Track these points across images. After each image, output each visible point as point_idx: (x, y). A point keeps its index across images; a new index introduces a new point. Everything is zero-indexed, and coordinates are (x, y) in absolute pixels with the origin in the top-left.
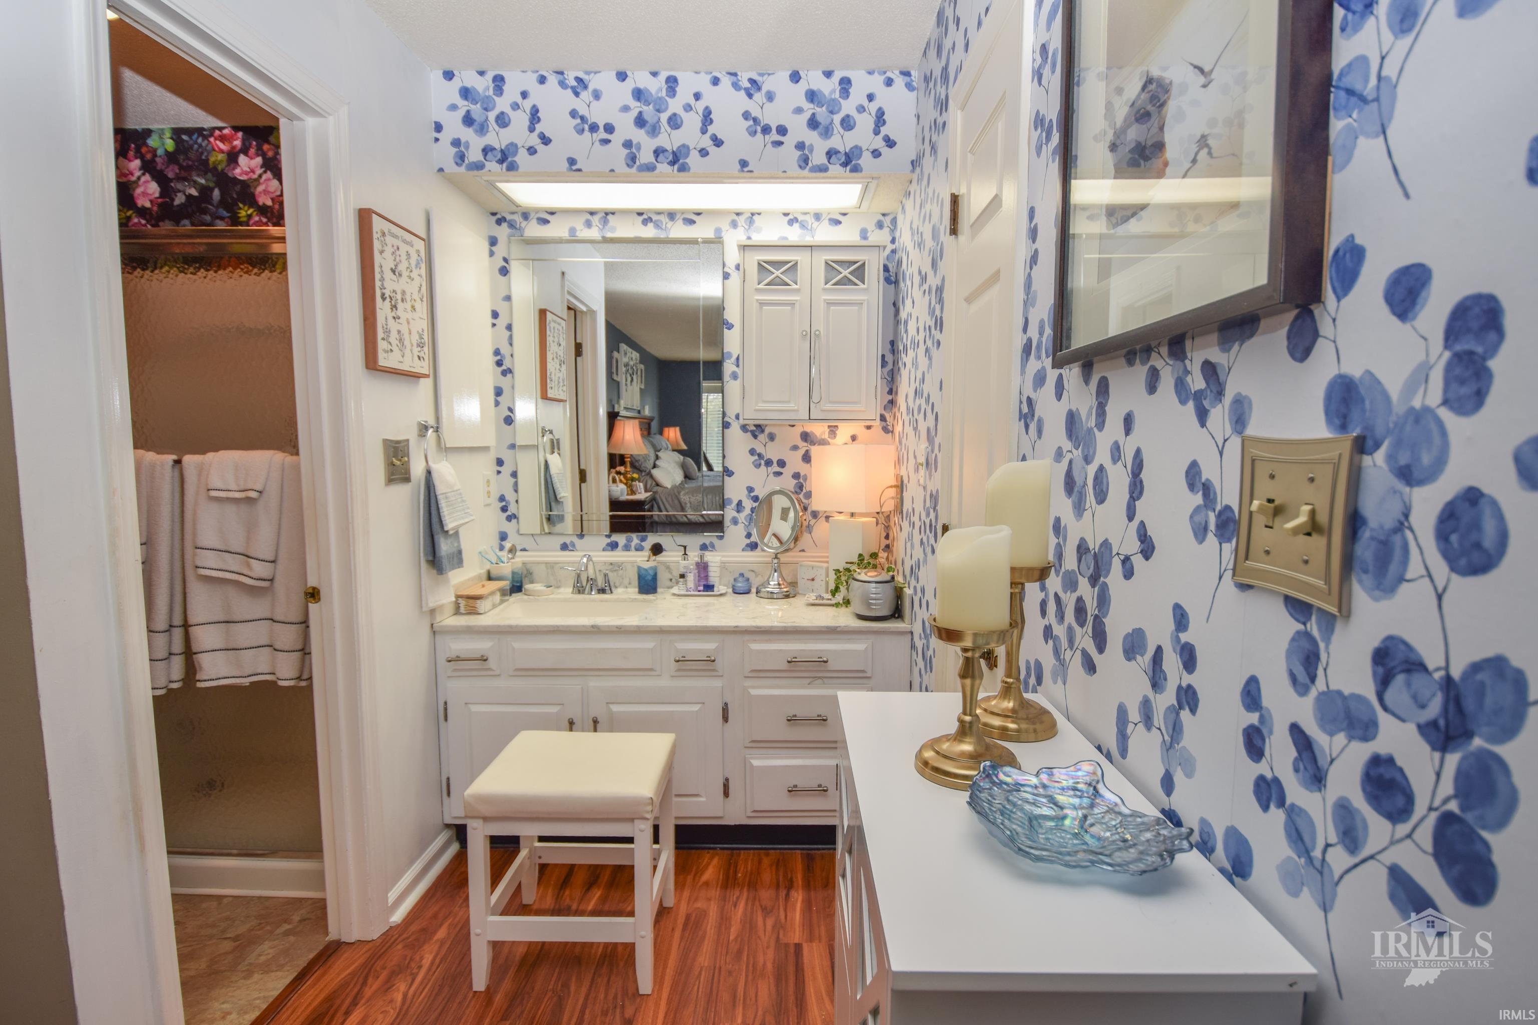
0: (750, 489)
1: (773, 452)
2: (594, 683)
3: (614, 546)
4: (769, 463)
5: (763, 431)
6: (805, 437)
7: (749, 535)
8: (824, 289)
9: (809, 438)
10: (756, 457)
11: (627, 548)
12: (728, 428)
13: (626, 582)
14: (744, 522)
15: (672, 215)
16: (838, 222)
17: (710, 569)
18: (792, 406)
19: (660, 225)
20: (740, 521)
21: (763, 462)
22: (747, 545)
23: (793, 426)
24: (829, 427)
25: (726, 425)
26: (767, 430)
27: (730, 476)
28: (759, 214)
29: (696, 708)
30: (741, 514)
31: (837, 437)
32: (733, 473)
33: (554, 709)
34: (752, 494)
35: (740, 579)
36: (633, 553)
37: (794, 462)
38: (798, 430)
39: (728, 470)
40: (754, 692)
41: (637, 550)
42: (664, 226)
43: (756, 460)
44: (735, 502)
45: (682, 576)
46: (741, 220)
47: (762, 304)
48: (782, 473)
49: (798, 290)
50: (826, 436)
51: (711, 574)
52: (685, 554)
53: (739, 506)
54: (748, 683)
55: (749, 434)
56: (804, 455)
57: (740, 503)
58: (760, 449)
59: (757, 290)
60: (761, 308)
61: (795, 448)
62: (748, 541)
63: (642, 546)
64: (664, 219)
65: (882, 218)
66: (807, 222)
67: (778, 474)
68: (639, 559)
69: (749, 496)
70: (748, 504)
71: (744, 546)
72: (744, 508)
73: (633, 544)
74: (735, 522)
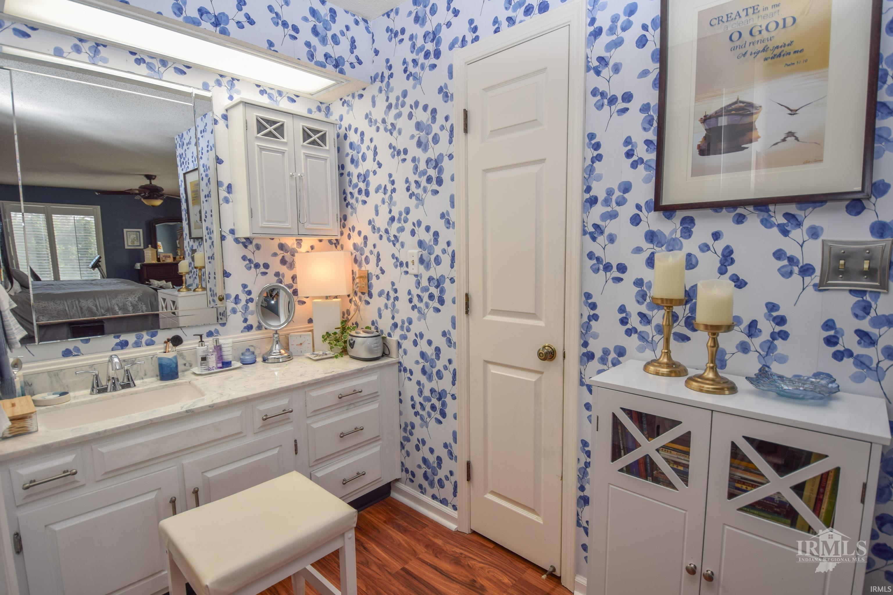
0: (245, 286)
1: (259, 258)
2: (187, 460)
3: (124, 345)
4: (257, 266)
5: (251, 243)
6: (282, 247)
7: (245, 320)
8: (303, 146)
9: (284, 248)
10: (248, 262)
11: (137, 344)
12: (224, 240)
13: (142, 374)
14: (241, 311)
15: (164, 61)
16: (294, 101)
17: (223, 349)
18: (287, 225)
19: (153, 68)
20: (238, 311)
21: (253, 266)
22: (245, 328)
23: (273, 239)
24: (297, 240)
25: (223, 238)
26: (254, 242)
27: (228, 277)
28: (238, 80)
29: (276, 451)
30: (238, 305)
31: (302, 247)
32: (230, 275)
33: (151, 496)
34: (246, 290)
35: (247, 353)
36: (144, 348)
37: (276, 265)
38: (276, 242)
39: (226, 272)
40: (315, 426)
41: (147, 345)
42: (157, 70)
43: (247, 264)
44: (233, 297)
45: (204, 359)
46: (224, 81)
47: (262, 149)
48: (267, 273)
49: (285, 144)
50: (295, 246)
51: (224, 353)
52: (202, 341)
53: (237, 299)
54: (309, 421)
55: (241, 244)
56: (281, 260)
57: (237, 297)
58: (250, 256)
59: (257, 138)
60: (261, 152)
61: (275, 255)
62: (245, 325)
63: (152, 341)
64: (156, 63)
65: (320, 105)
66: (273, 95)
67: (264, 274)
68: (158, 352)
69: (243, 291)
70: (243, 297)
71: (242, 329)
72: (241, 300)
73: (144, 341)
74: (234, 311)
